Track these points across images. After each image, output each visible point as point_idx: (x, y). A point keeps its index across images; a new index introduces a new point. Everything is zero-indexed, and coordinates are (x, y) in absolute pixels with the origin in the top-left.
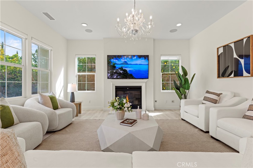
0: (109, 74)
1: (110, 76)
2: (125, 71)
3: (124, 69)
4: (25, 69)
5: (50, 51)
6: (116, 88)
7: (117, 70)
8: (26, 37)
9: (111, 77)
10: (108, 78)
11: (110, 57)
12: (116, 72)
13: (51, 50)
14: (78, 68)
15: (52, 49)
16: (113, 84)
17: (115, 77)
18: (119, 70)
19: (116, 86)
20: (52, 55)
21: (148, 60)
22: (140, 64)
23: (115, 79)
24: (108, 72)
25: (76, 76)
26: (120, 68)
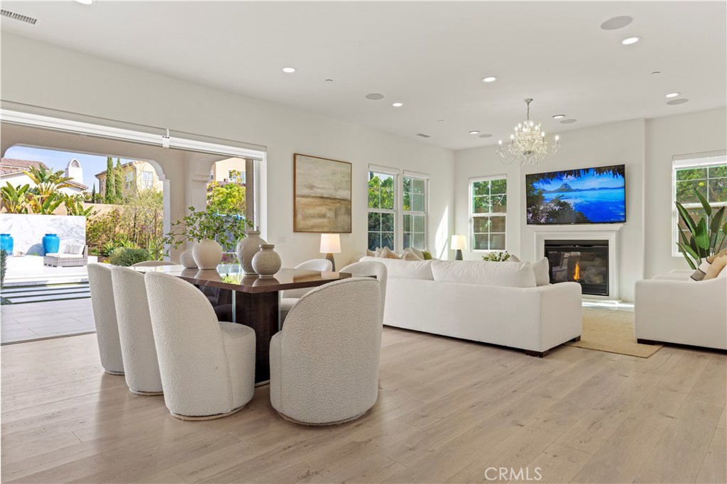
0: (531, 215)
1: (532, 218)
2: (565, 204)
3: (562, 201)
4: (397, 214)
5: (425, 181)
6: (546, 245)
7: (547, 204)
8: (397, 172)
9: (534, 219)
10: (528, 223)
11: (531, 179)
12: (544, 208)
13: (428, 180)
14: (476, 204)
15: (429, 178)
16: (538, 237)
17: (543, 221)
18: (552, 205)
19: (546, 241)
20: (429, 188)
21: (624, 176)
22: (600, 189)
23: (543, 224)
24: (528, 211)
25: (471, 221)
26: (552, 201)
